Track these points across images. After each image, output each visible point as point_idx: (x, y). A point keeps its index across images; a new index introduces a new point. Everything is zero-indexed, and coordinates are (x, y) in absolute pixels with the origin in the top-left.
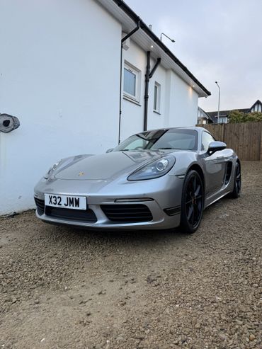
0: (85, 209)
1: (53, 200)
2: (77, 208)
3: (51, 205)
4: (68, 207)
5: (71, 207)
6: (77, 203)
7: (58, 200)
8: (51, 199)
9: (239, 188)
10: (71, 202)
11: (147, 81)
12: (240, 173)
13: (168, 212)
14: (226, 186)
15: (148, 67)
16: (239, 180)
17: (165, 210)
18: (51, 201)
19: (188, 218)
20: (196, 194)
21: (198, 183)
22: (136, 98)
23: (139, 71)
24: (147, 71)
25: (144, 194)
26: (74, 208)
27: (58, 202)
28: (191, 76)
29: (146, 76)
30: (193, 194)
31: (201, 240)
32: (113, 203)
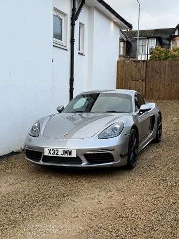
0: (76, 156)
1: (52, 152)
2: (70, 156)
3: (50, 155)
4: (64, 156)
5: (66, 156)
6: (70, 153)
7: (56, 152)
8: (50, 151)
9: (160, 134)
10: (66, 153)
11: (73, 25)
12: (161, 121)
13: (122, 156)
14: (151, 134)
15: (73, 10)
16: (160, 128)
17: (120, 155)
18: (50, 152)
19: (131, 159)
20: (134, 144)
21: (135, 137)
22: (63, 42)
23: (65, 15)
24: (73, 15)
25: (110, 147)
26: (68, 156)
27: (55, 153)
28: (114, 12)
29: (71, 18)
30: (133, 144)
31: (139, 172)
32: (92, 153)
